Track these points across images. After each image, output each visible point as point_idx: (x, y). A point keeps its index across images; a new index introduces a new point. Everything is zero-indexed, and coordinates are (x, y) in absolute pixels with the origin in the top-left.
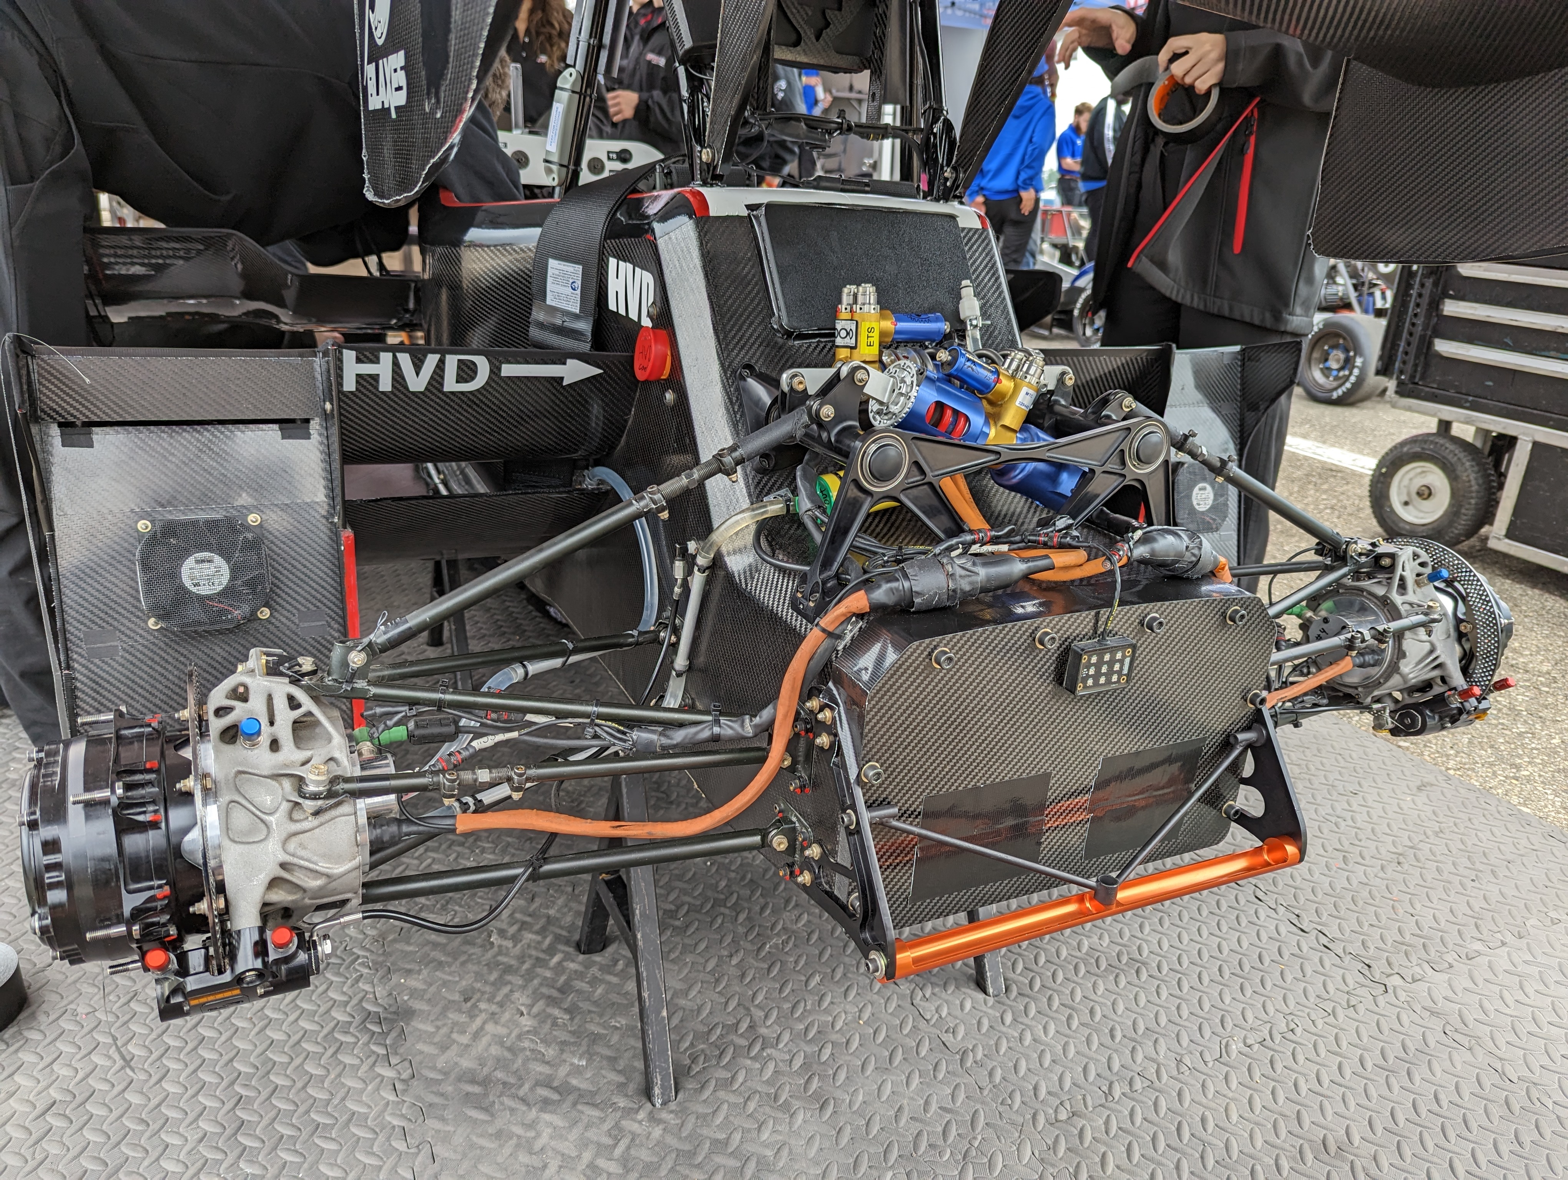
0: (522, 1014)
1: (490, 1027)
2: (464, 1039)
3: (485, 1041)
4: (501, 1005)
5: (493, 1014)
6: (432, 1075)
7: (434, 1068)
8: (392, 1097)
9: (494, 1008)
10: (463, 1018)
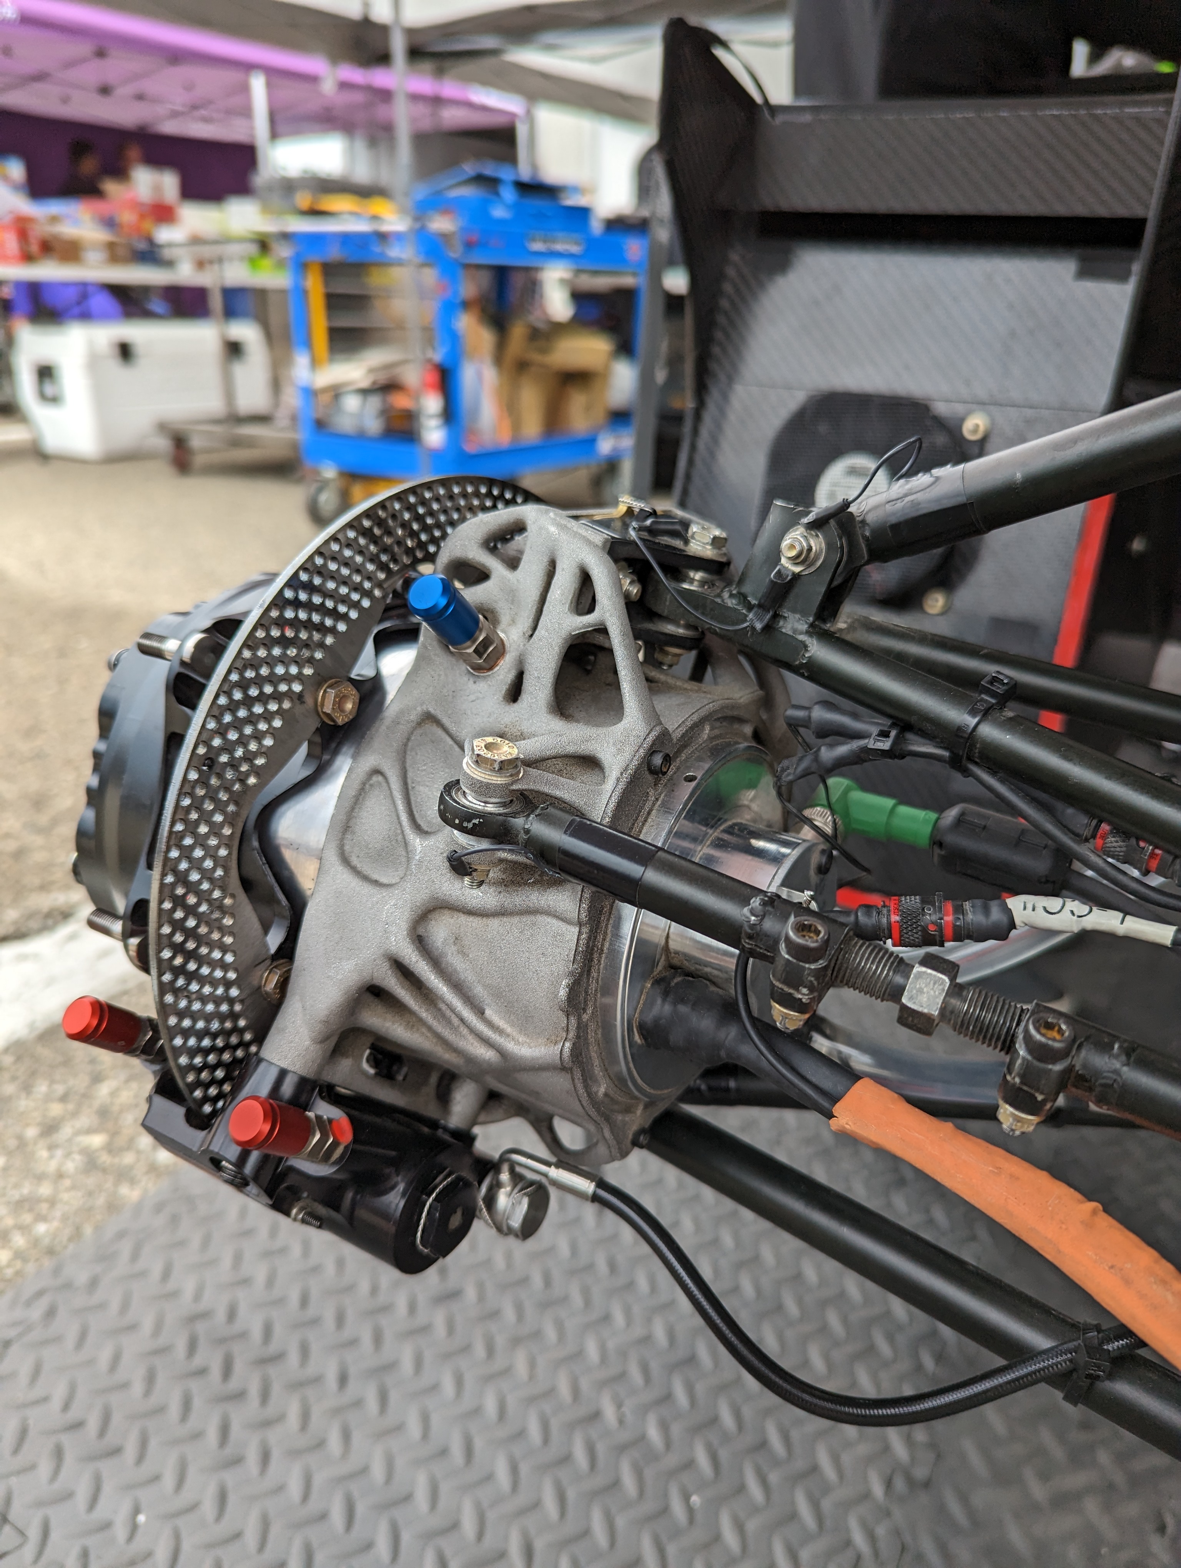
0: (1162, 1529)
1: (1091, 1506)
2: (1039, 1492)
3: (1067, 1522)
4: (1136, 1482)
5: (1111, 1487)
6: (955, 1508)
7: (964, 1499)
8: (878, 1490)
9: (1119, 1478)
10: (1058, 1452)
